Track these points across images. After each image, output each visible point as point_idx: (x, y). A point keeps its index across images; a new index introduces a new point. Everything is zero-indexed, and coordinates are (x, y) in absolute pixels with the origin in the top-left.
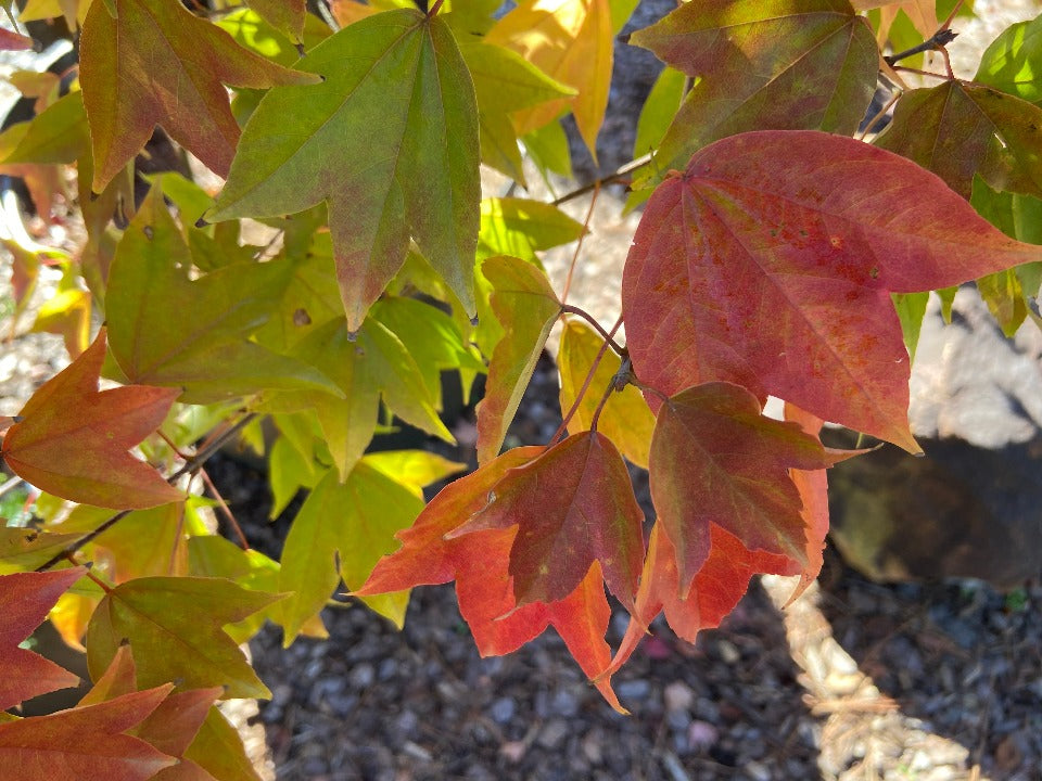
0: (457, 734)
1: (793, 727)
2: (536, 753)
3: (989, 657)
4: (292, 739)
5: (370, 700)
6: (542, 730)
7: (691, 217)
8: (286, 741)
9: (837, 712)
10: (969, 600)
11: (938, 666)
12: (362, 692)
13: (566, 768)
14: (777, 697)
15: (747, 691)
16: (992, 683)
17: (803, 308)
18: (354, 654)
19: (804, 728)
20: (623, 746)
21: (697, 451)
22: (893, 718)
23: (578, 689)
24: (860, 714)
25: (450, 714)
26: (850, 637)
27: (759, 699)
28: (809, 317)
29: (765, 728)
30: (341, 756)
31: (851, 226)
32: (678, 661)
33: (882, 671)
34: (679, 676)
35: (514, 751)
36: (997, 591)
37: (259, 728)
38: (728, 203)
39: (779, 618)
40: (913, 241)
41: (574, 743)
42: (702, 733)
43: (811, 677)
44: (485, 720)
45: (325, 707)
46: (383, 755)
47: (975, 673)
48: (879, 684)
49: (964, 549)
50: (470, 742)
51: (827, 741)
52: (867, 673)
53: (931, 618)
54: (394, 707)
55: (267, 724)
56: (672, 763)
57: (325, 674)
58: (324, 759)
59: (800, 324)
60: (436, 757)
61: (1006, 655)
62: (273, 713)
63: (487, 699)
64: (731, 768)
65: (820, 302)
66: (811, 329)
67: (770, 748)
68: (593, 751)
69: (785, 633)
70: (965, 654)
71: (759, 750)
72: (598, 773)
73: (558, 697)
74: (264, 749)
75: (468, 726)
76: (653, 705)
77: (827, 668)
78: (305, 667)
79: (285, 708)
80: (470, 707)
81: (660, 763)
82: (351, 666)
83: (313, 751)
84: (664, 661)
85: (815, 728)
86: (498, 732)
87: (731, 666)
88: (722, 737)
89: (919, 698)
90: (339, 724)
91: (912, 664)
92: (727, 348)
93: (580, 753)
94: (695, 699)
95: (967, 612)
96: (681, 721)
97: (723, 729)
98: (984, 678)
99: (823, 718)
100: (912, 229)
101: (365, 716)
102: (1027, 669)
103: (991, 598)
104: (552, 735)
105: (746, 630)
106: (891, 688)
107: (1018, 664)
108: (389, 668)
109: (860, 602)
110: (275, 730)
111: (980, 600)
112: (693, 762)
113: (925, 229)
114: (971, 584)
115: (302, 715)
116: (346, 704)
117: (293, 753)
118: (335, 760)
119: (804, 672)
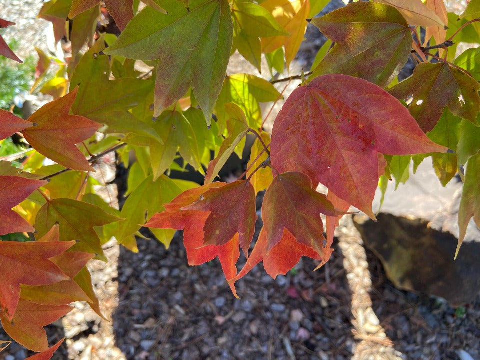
0: (198, 307)
1: (344, 342)
2: (230, 323)
3: (441, 334)
4: (129, 291)
5: (165, 283)
6: (234, 314)
7: (307, 104)
8: (126, 292)
9: (366, 340)
10: (438, 307)
11: (416, 332)
12: (162, 279)
13: (241, 333)
14: (340, 327)
15: (327, 321)
16: (439, 345)
17: (343, 151)
18: (162, 263)
19: (349, 343)
20: (268, 330)
21: (286, 198)
22: (390, 349)
23: (254, 302)
24: (376, 344)
25: (197, 298)
26: (380, 310)
27: (332, 326)
28: (344, 155)
29: (331, 338)
30: (148, 303)
31: (369, 122)
32: (301, 301)
33: (391, 328)
34: (300, 307)
35: (220, 320)
36: (452, 306)
37: (116, 283)
38: (323, 102)
39: (351, 294)
40: (392, 134)
41: (247, 323)
42: (303, 334)
43: (357, 322)
44: (211, 304)
45: (145, 282)
46: (165, 307)
47: (432, 339)
48: (387, 333)
49: (441, 284)
50: (203, 312)
51: (358, 351)
52: (383, 327)
53: (419, 311)
54: (174, 289)
55: (120, 283)
56: (287, 343)
57: (148, 268)
58: (140, 303)
59: (340, 157)
60: (187, 314)
61: (448, 335)
62: (124, 279)
63: (214, 296)
64: (312, 352)
65: (349, 150)
66: (344, 160)
67: (331, 348)
68: (254, 329)
69: (351, 301)
70: (430, 330)
71: (326, 347)
72: (254, 338)
73: (245, 302)
74: (116, 293)
75: (203, 305)
76: (285, 316)
77: (366, 320)
78: (141, 263)
79: (129, 278)
80: (206, 297)
81: (282, 342)
82: (160, 268)
83: (137, 298)
84: (295, 299)
85: (354, 345)
86: (215, 310)
87: (323, 309)
88: (311, 338)
89: (404, 344)
90: (150, 290)
91: (405, 328)
92: (308, 160)
93: (248, 328)
94: (304, 319)
95: (436, 312)
96: (295, 326)
97: (313, 334)
98: (436, 343)
99: (358, 341)
100: (393, 129)
101: (162, 290)
102: (457, 344)
103: (449, 309)
104: (238, 318)
105: (334, 295)
106: (393, 336)
107: (452, 340)
108: (176, 272)
109: (388, 295)
110: (123, 286)
111: (444, 308)
112: (296, 345)
113: (398, 129)
114: (441, 300)
115: (136, 282)
116: (155, 282)
117: (128, 297)
118: (145, 305)
119: (355, 319)
